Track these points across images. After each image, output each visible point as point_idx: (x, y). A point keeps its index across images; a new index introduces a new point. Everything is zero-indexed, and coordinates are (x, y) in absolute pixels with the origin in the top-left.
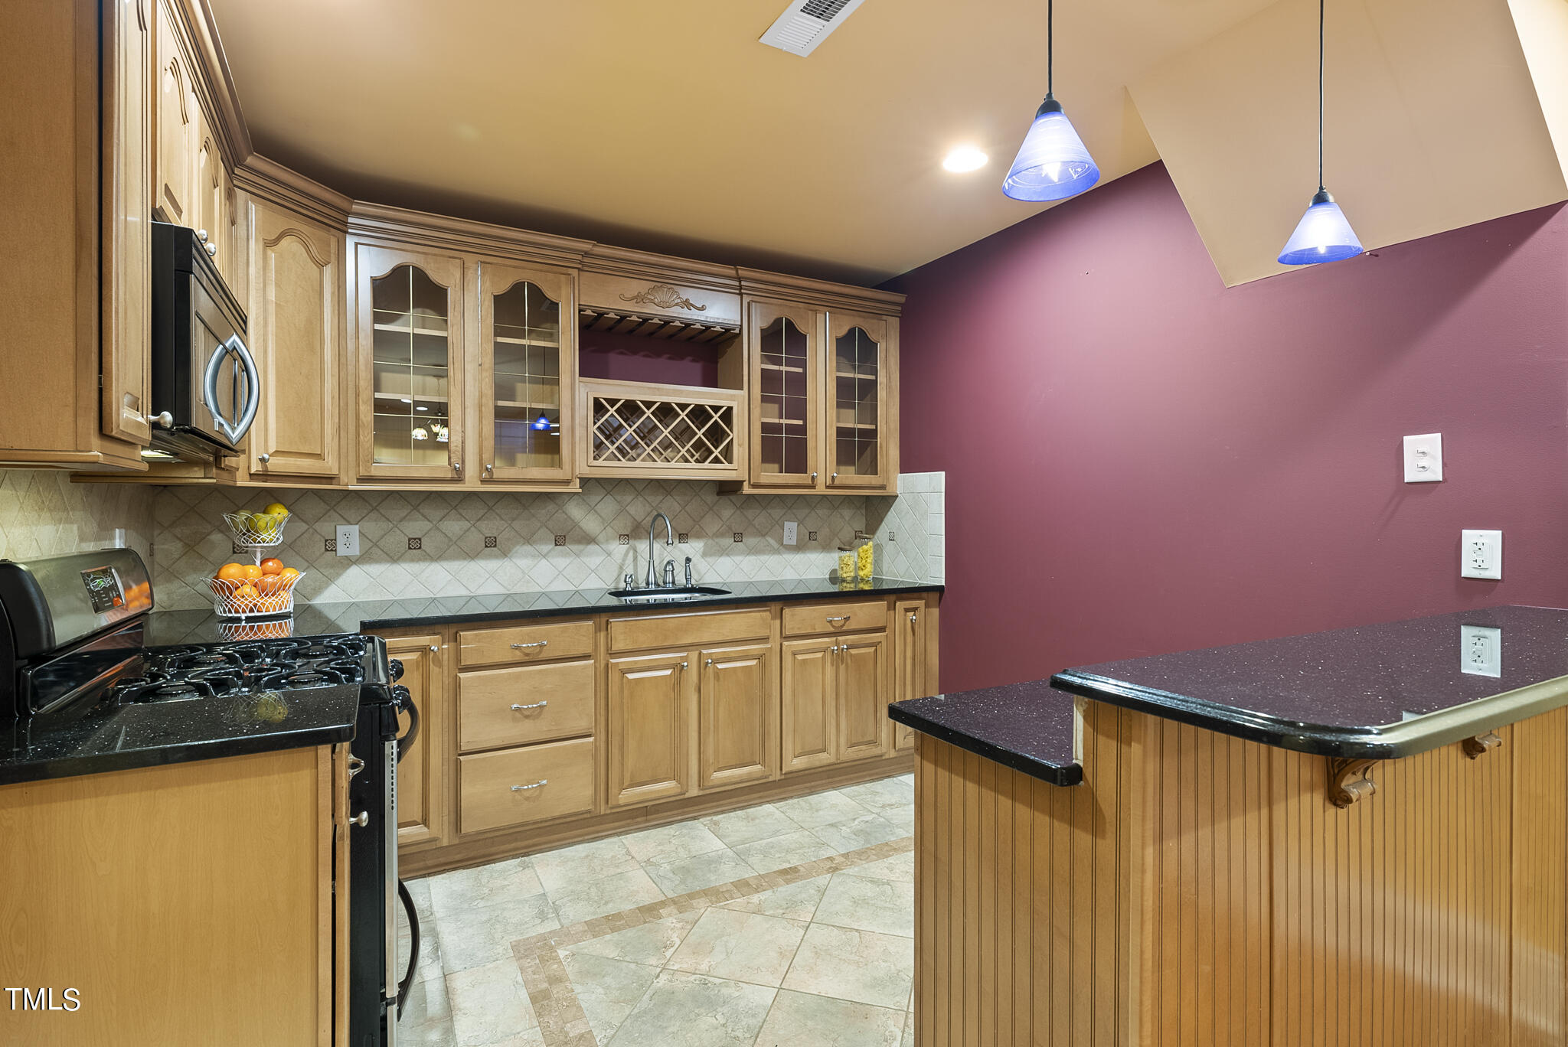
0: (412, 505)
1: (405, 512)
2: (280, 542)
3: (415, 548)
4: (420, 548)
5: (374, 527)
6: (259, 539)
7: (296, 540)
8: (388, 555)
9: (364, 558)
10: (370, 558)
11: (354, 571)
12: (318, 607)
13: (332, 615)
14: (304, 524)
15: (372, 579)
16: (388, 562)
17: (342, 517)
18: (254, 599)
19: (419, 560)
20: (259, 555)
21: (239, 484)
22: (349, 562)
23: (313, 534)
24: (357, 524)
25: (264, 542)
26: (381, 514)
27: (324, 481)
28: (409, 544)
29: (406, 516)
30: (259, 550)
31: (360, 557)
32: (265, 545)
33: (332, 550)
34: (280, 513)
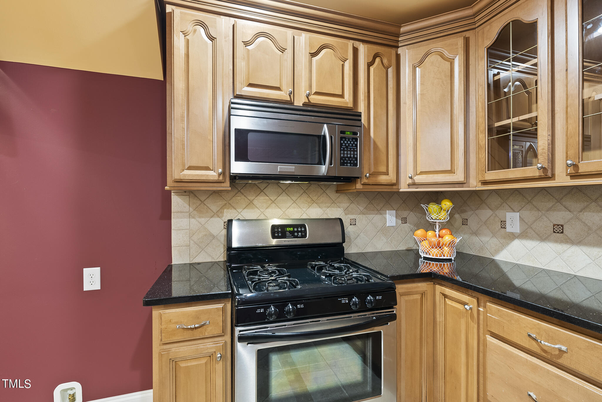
0: (556, 199)
1: (550, 204)
2: (448, 219)
3: (558, 232)
4: (562, 232)
5: (529, 214)
6: (438, 218)
7: (487, 220)
8: (538, 235)
9: (523, 235)
10: (527, 236)
11: (516, 243)
12: (497, 261)
13: (505, 269)
14: (490, 211)
15: (527, 251)
16: (539, 240)
17: (510, 207)
18: (427, 249)
19: (561, 242)
20: (437, 227)
21: (401, 190)
22: (513, 237)
23: (495, 217)
24: (518, 212)
25: (440, 220)
26: (534, 205)
27: (456, 185)
28: (554, 229)
29: (552, 207)
30: (437, 224)
31: (521, 234)
32: (441, 221)
33: (504, 228)
34: (447, 204)
